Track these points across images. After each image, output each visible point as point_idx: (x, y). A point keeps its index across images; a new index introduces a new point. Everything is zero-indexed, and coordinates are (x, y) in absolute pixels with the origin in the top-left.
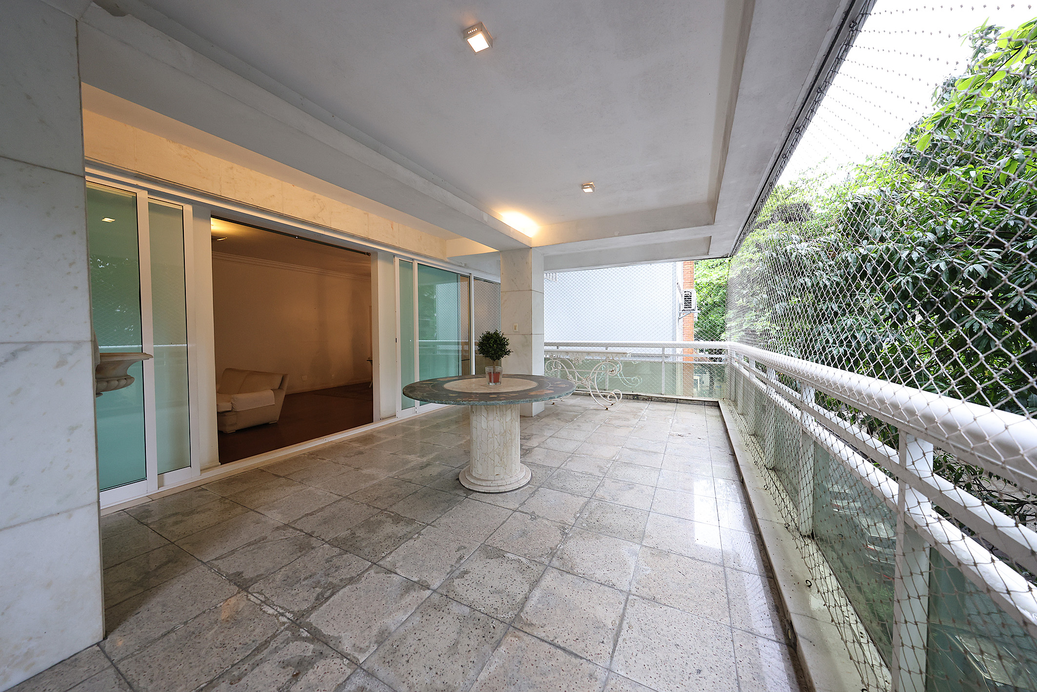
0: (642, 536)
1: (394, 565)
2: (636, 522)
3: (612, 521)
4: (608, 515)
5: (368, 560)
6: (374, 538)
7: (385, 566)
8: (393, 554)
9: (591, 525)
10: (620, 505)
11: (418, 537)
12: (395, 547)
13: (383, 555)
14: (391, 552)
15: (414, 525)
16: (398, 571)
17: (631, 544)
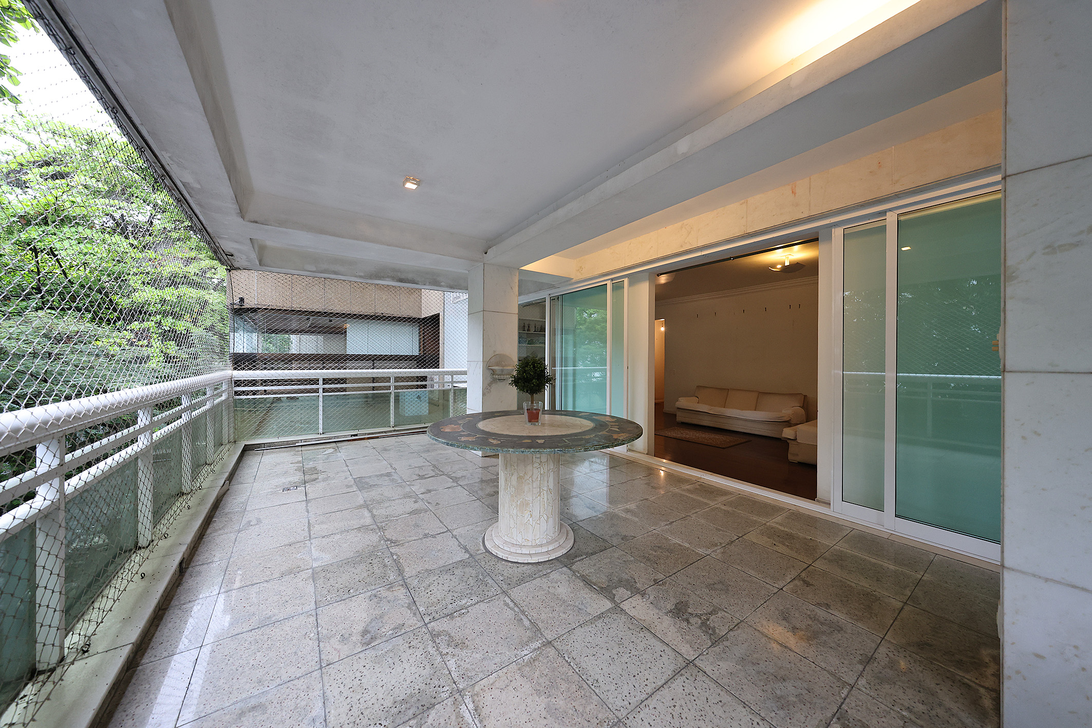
0: (315, 576)
2: (329, 585)
3: (356, 571)
4: (366, 575)
9: (373, 558)
10: (360, 593)
17: (323, 564)
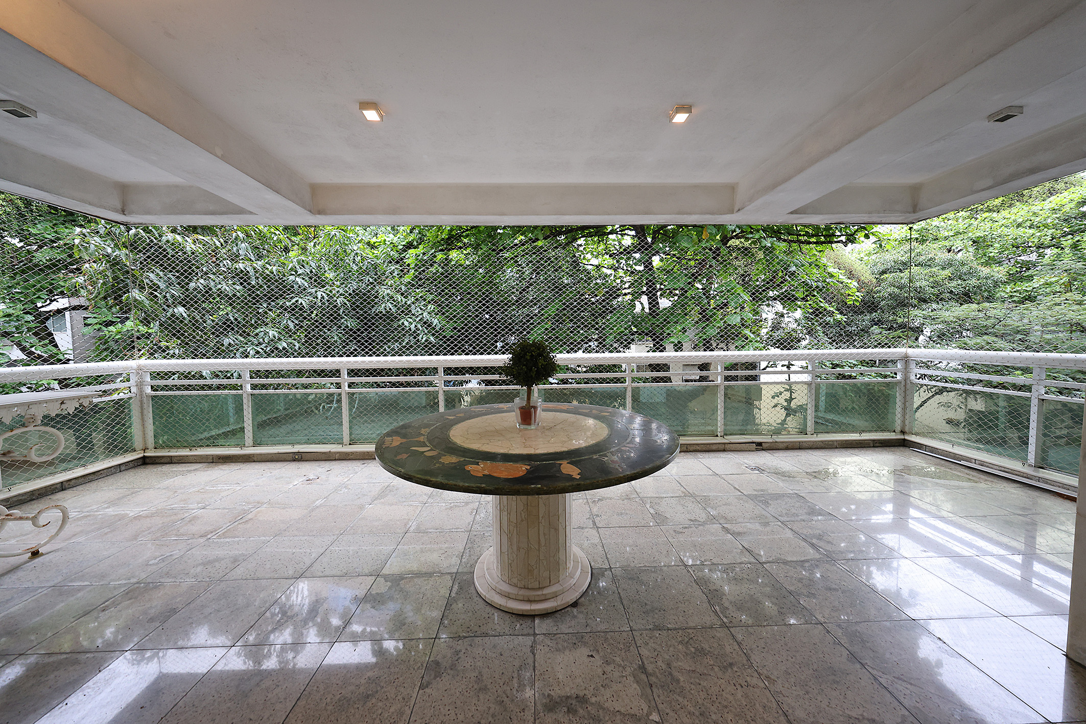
1: (742, 552)
5: (766, 570)
6: (754, 589)
7: (751, 556)
8: (739, 561)
11: (705, 561)
12: (735, 565)
13: (749, 566)
14: (740, 563)
15: (701, 576)
16: (741, 547)
